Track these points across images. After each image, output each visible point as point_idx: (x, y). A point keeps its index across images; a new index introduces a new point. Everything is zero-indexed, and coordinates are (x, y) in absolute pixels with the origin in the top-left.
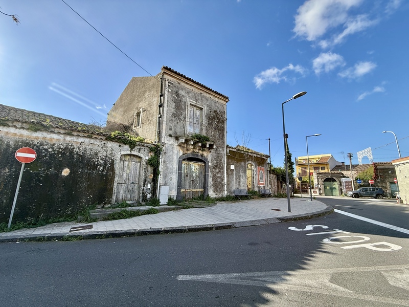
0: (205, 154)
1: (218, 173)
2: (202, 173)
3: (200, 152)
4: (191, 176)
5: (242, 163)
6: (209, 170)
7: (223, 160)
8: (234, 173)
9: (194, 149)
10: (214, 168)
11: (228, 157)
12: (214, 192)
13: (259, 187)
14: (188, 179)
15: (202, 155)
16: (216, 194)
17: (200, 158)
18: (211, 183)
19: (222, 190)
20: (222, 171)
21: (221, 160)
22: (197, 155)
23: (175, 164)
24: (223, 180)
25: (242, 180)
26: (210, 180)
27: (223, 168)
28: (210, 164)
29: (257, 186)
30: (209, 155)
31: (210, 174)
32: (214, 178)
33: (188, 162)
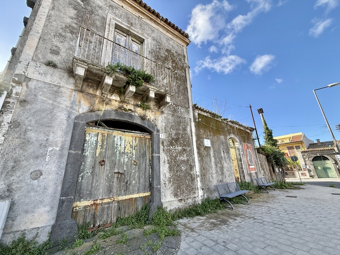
0: (150, 115)
1: (181, 153)
2: (144, 155)
3: (139, 111)
5: (222, 137)
6: (161, 147)
7: (188, 129)
8: (212, 153)
9: (121, 102)
10: (171, 144)
11: (198, 125)
12: (176, 195)
13: (250, 175)
15: (143, 118)
16: (180, 200)
17: (138, 121)
18: (168, 175)
19: (192, 190)
20: (188, 149)
21: (185, 129)
22: (131, 116)
24: (192, 167)
26: (164, 170)
27: (189, 144)
28: (162, 136)
30: (158, 119)
31: (163, 157)
32: (174, 165)
33: (106, 131)
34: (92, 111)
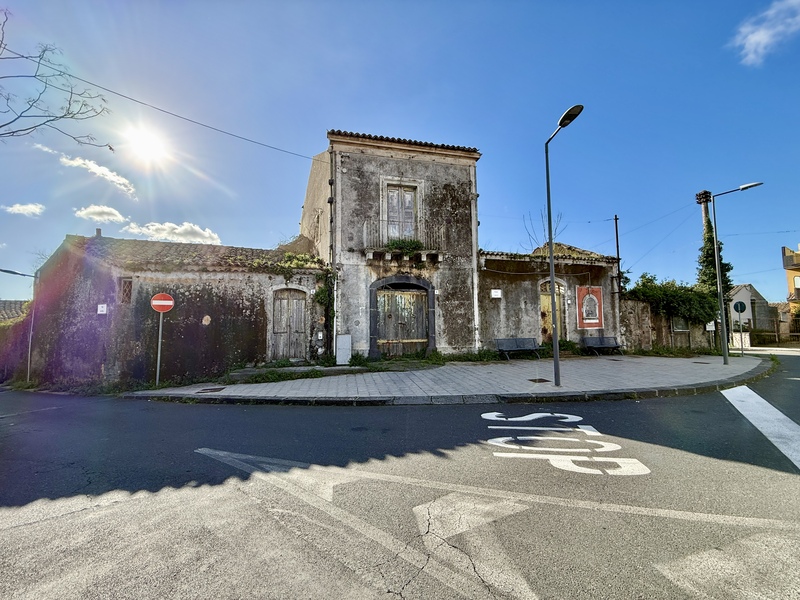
0: (425, 274)
1: (458, 307)
2: (421, 309)
3: (415, 271)
4: (397, 317)
5: (527, 284)
6: (437, 303)
7: (469, 281)
8: (502, 305)
9: (399, 266)
10: (447, 299)
11: (483, 275)
12: (450, 344)
13: (582, 333)
14: (392, 323)
15: (418, 277)
16: (455, 348)
17: (414, 282)
18: (442, 327)
19: (470, 341)
20: (467, 303)
21: (464, 282)
22: (408, 278)
23: (363, 298)
24: (470, 320)
25: (525, 318)
26: (440, 323)
27: (469, 297)
28: (437, 292)
29: (576, 330)
31: (438, 311)
32: (449, 317)
33: (390, 293)
34: (379, 279)
